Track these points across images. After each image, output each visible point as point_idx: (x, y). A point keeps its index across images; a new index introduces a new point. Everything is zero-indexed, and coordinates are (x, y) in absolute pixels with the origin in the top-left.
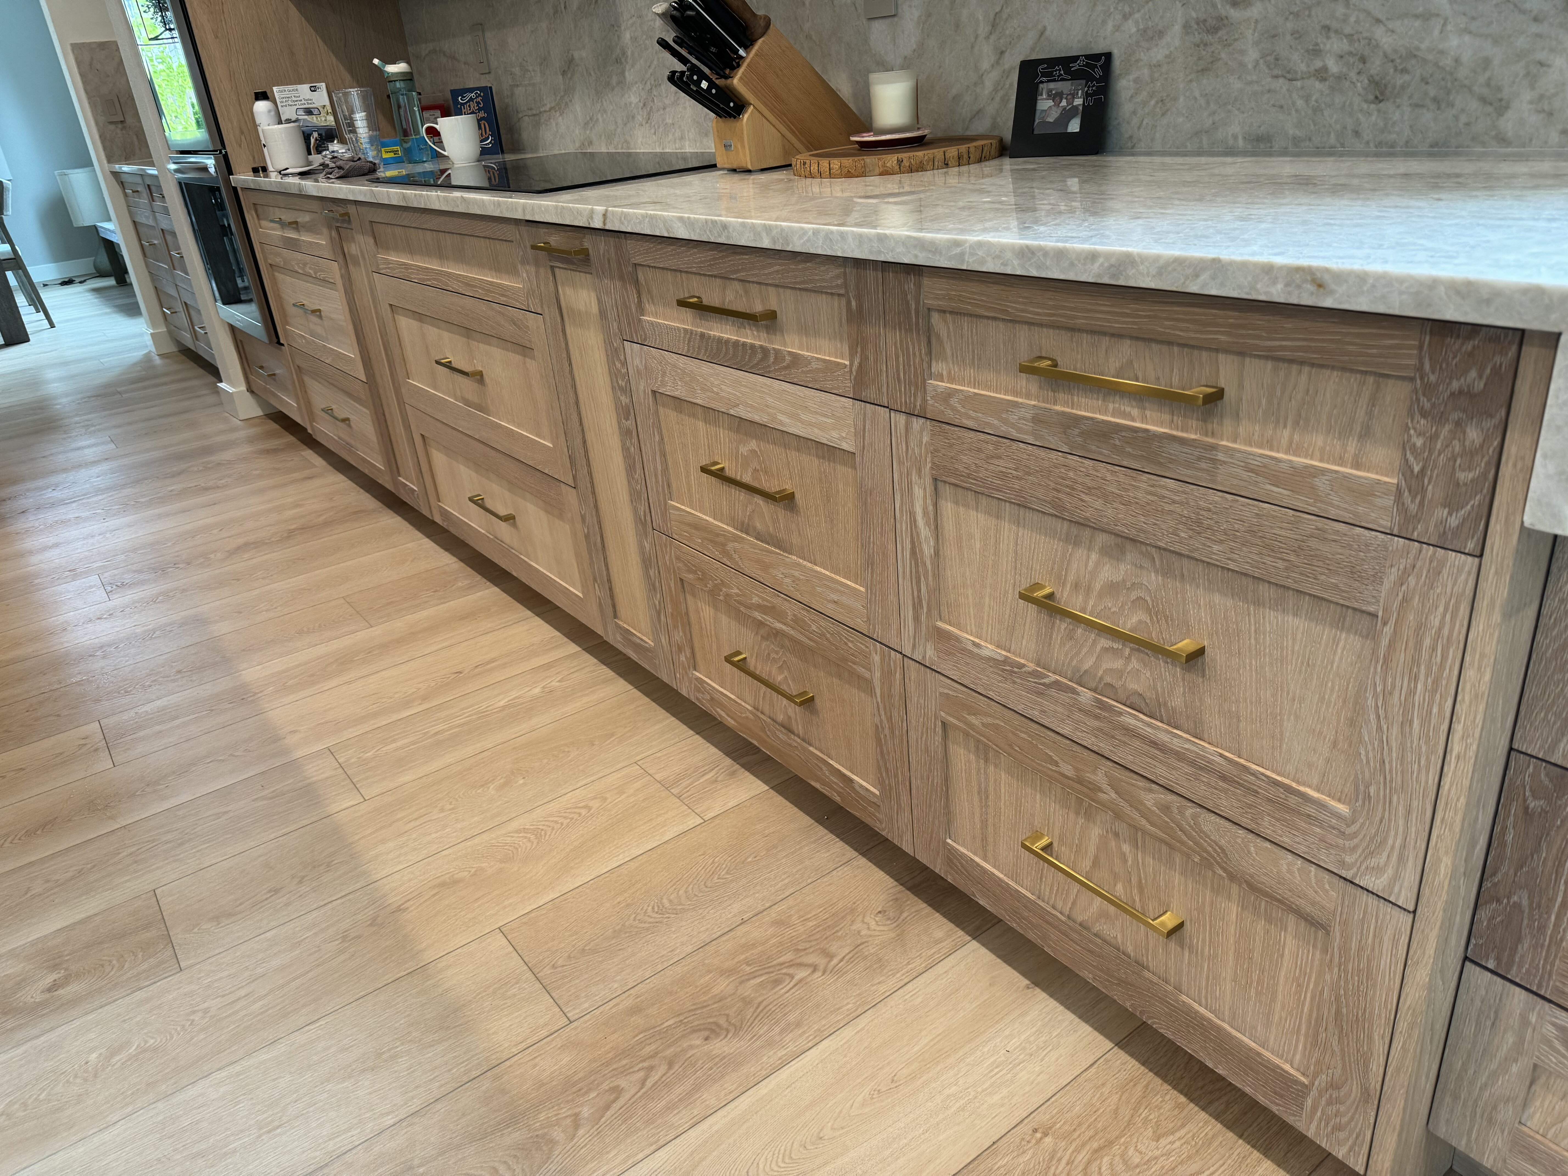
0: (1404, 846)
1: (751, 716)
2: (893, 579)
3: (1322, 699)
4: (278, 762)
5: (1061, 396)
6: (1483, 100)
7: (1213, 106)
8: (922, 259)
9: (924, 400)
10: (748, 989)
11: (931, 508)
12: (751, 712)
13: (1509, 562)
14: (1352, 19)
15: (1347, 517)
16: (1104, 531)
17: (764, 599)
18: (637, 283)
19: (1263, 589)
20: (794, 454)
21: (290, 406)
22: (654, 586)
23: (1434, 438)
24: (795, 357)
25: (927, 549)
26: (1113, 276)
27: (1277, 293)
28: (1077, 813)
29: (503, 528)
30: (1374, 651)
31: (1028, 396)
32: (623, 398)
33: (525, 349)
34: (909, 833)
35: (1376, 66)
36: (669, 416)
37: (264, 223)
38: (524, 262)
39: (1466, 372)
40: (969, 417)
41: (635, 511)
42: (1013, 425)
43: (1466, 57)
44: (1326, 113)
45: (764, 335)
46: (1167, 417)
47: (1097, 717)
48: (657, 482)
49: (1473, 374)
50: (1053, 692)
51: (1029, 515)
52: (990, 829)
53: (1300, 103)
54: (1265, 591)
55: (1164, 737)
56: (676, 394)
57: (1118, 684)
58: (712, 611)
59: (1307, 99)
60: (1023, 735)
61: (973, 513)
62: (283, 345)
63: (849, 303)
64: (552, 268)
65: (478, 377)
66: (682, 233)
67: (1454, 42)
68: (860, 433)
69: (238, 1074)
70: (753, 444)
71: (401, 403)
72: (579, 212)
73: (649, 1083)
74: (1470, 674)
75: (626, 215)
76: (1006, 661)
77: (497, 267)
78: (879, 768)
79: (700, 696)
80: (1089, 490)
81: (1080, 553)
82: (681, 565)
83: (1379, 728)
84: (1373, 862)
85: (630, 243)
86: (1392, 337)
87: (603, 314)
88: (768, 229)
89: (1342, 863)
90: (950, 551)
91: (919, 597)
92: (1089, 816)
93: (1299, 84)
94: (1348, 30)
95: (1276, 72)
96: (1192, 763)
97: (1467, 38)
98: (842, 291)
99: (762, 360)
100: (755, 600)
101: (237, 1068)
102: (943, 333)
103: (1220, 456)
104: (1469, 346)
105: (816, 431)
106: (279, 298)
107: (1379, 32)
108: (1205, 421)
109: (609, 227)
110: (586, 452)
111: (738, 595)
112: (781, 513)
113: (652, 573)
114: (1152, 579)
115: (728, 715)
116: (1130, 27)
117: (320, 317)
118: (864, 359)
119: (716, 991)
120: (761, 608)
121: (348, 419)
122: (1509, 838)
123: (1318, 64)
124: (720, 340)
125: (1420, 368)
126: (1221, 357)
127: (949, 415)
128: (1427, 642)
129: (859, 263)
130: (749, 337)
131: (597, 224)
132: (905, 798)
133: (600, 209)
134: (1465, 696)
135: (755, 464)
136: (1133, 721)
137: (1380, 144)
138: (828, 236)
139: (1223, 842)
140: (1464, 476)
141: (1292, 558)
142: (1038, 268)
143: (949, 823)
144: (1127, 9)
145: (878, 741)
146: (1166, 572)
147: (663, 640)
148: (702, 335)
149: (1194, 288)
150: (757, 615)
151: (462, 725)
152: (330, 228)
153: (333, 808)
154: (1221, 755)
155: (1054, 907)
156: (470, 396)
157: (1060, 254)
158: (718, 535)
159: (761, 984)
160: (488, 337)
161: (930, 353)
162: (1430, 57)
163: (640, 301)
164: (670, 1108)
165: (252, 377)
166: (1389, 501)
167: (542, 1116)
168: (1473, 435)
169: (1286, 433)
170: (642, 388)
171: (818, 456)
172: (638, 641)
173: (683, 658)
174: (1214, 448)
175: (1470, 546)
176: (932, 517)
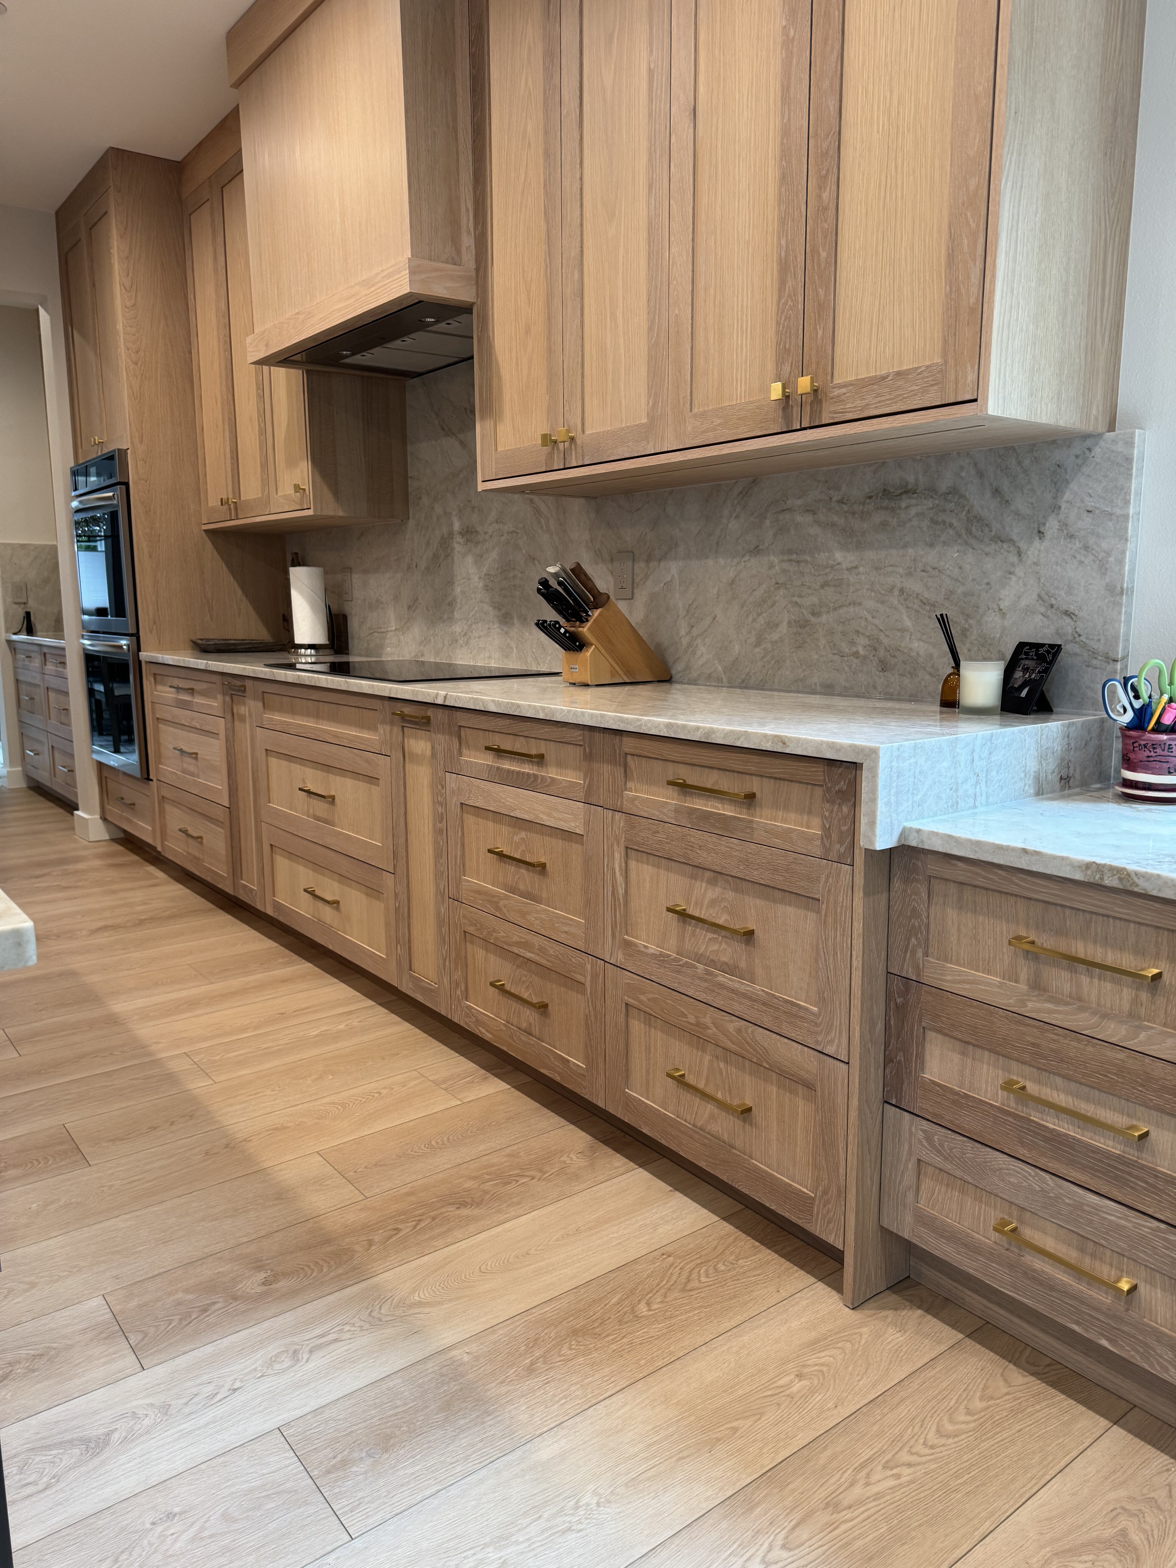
0: (840, 1024)
1: (504, 1028)
2: (601, 912)
3: (803, 949)
4: (147, 1059)
5: (688, 798)
6: (931, 674)
7: (804, 667)
8: (622, 727)
9: (622, 802)
10: (487, 1186)
11: (623, 864)
12: (504, 1025)
13: (863, 867)
14: (869, 628)
15: (805, 852)
16: (708, 870)
17: (521, 937)
18: (460, 737)
19: (776, 893)
20: (548, 839)
21: (143, 830)
22: (444, 940)
23: (832, 812)
24: (553, 779)
25: (621, 891)
26: (706, 738)
27: (768, 747)
28: (697, 1049)
29: (327, 913)
30: (820, 920)
31: (673, 799)
32: (440, 809)
33: (372, 780)
34: (603, 1092)
35: (882, 653)
36: (470, 820)
37: (160, 688)
38: (383, 722)
39: (840, 782)
40: (644, 811)
41: (437, 886)
42: (665, 815)
43: (922, 653)
44: (860, 675)
45: (535, 768)
46: (733, 808)
47: (706, 981)
48: (456, 864)
49: (842, 783)
50: (684, 969)
51: (673, 864)
52: (651, 1075)
53: (847, 669)
54: (778, 895)
55: (737, 985)
56: (477, 805)
57: (716, 959)
58: (484, 952)
59: (850, 667)
60: (669, 1002)
61: (646, 866)
62: (152, 780)
63: (585, 749)
64: (403, 727)
65: (331, 800)
66: (493, 709)
67: (916, 644)
68: (587, 823)
69: (138, 1216)
70: (523, 834)
71: (258, 821)
72: (429, 694)
73: (418, 1228)
74: (855, 924)
75: (459, 697)
76: (661, 955)
77: (362, 726)
78: (586, 1046)
79: (467, 1020)
80: (700, 847)
81: (698, 883)
82: (466, 921)
83: (825, 959)
84: (829, 1038)
85: (459, 714)
86: (813, 767)
87: (434, 755)
88: (543, 709)
89: (817, 1042)
90: (633, 890)
91: (615, 921)
92: (704, 1050)
93: (846, 659)
94: (867, 634)
95: (834, 652)
96: (750, 999)
97: (921, 643)
98: (582, 743)
99: (533, 781)
100: (515, 939)
101: (138, 1213)
102: (633, 767)
103: (755, 826)
104: (840, 771)
105: (562, 823)
106: (158, 743)
107: (882, 637)
108: (749, 809)
109: (447, 703)
110: (407, 847)
111: (503, 937)
112: (537, 877)
113: (443, 930)
114: (730, 895)
115: (487, 1031)
116: (761, 620)
117: (196, 759)
118: (591, 780)
119: (465, 1186)
120: (519, 944)
121: (201, 838)
122: (892, 1022)
123: (854, 649)
124: (508, 771)
125: (825, 781)
126: (754, 777)
127: (634, 811)
128: (839, 910)
129: (591, 728)
130: (527, 769)
131: (440, 701)
132: (601, 1066)
133: (443, 693)
134: (855, 936)
135: (523, 848)
136: (723, 979)
137: (886, 694)
138: (575, 714)
139: (766, 1045)
140: (844, 828)
141: (785, 874)
142: (675, 733)
143: (627, 1077)
144: (759, 611)
145: (587, 1024)
146: (736, 890)
147: (445, 981)
148: (498, 768)
149: (738, 744)
150: (515, 950)
151: (287, 1044)
152: (224, 694)
153: (191, 1086)
154: (763, 991)
155: (685, 1121)
156: (319, 813)
157: (684, 727)
158: (494, 896)
159: (495, 1184)
160: (343, 772)
161: (626, 777)
162: (906, 651)
163: (460, 749)
164: (433, 1238)
165: (108, 807)
166: (819, 843)
167: (347, 1240)
168: (845, 809)
169: (781, 813)
170: (454, 803)
171: (562, 839)
172: (426, 985)
173: (459, 992)
174: (752, 821)
175: (849, 861)
176: (624, 868)
